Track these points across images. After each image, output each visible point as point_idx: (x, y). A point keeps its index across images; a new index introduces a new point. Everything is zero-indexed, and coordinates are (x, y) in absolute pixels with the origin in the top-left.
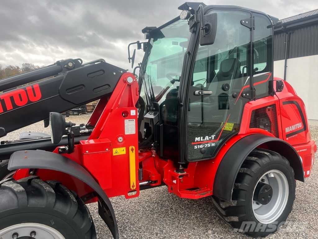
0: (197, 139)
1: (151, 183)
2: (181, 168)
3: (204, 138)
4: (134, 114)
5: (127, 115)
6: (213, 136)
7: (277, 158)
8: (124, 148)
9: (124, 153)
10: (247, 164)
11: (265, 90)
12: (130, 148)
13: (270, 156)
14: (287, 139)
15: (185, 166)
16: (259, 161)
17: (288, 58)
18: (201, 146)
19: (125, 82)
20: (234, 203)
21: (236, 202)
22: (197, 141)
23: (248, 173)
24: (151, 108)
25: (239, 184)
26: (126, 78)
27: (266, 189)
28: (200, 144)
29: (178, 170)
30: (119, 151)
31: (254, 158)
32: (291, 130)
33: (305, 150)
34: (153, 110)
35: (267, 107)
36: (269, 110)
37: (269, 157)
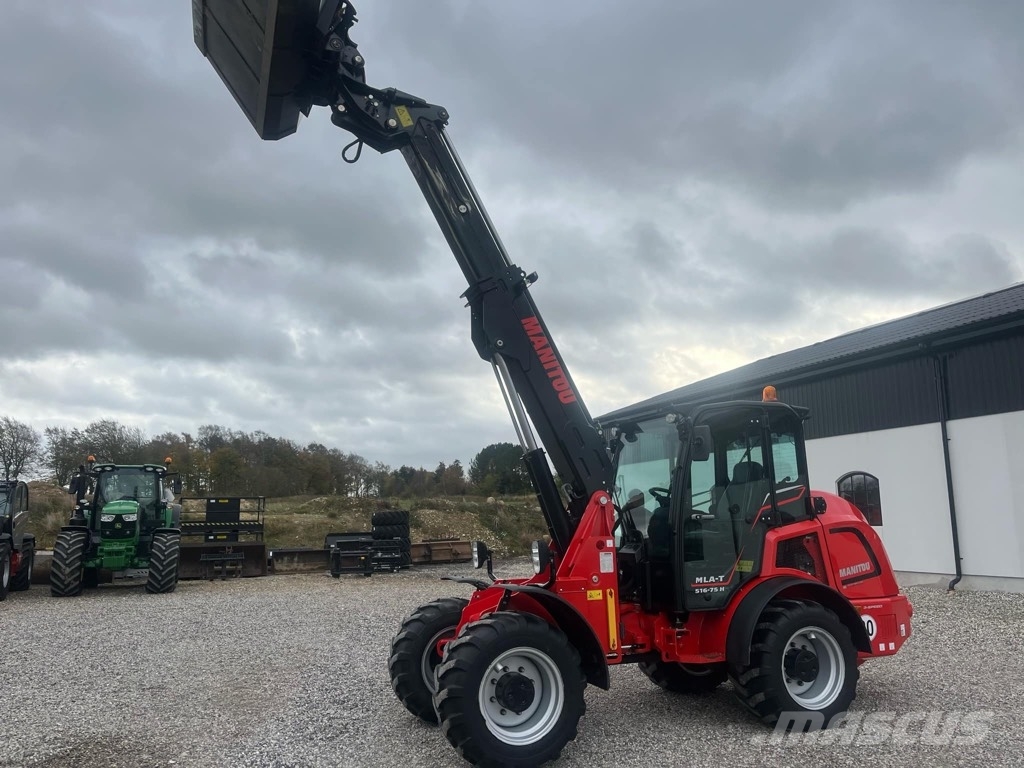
0: (698, 580)
1: (637, 648)
2: (678, 622)
3: (708, 579)
4: (612, 545)
5: (601, 546)
6: (721, 577)
7: (818, 609)
8: (600, 591)
9: (600, 597)
10: (768, 616)
11: (798, 511)
12: (608, 591)
13: (805, 607)
14: (845, 587)
15: (685, 618)
16: (788, 613)
17: (950, 419)
18: (705, 591)
19: (597, 502)
20: (755, 673)
21: (758, 670)
22: (699, 583)
23: (772, 628)
24: (631, 538)
25: (760, 645)
26: (599, 498)
27: (807, 657)
28: (703, 588)
29: (675, 626)
30: (595, 595)
31: (780, 609)
32: (849, 573)
33: (878, 606)
34: (633, 541)
35: (805, 536)
36: (808, 541)
37: (801, 607)
